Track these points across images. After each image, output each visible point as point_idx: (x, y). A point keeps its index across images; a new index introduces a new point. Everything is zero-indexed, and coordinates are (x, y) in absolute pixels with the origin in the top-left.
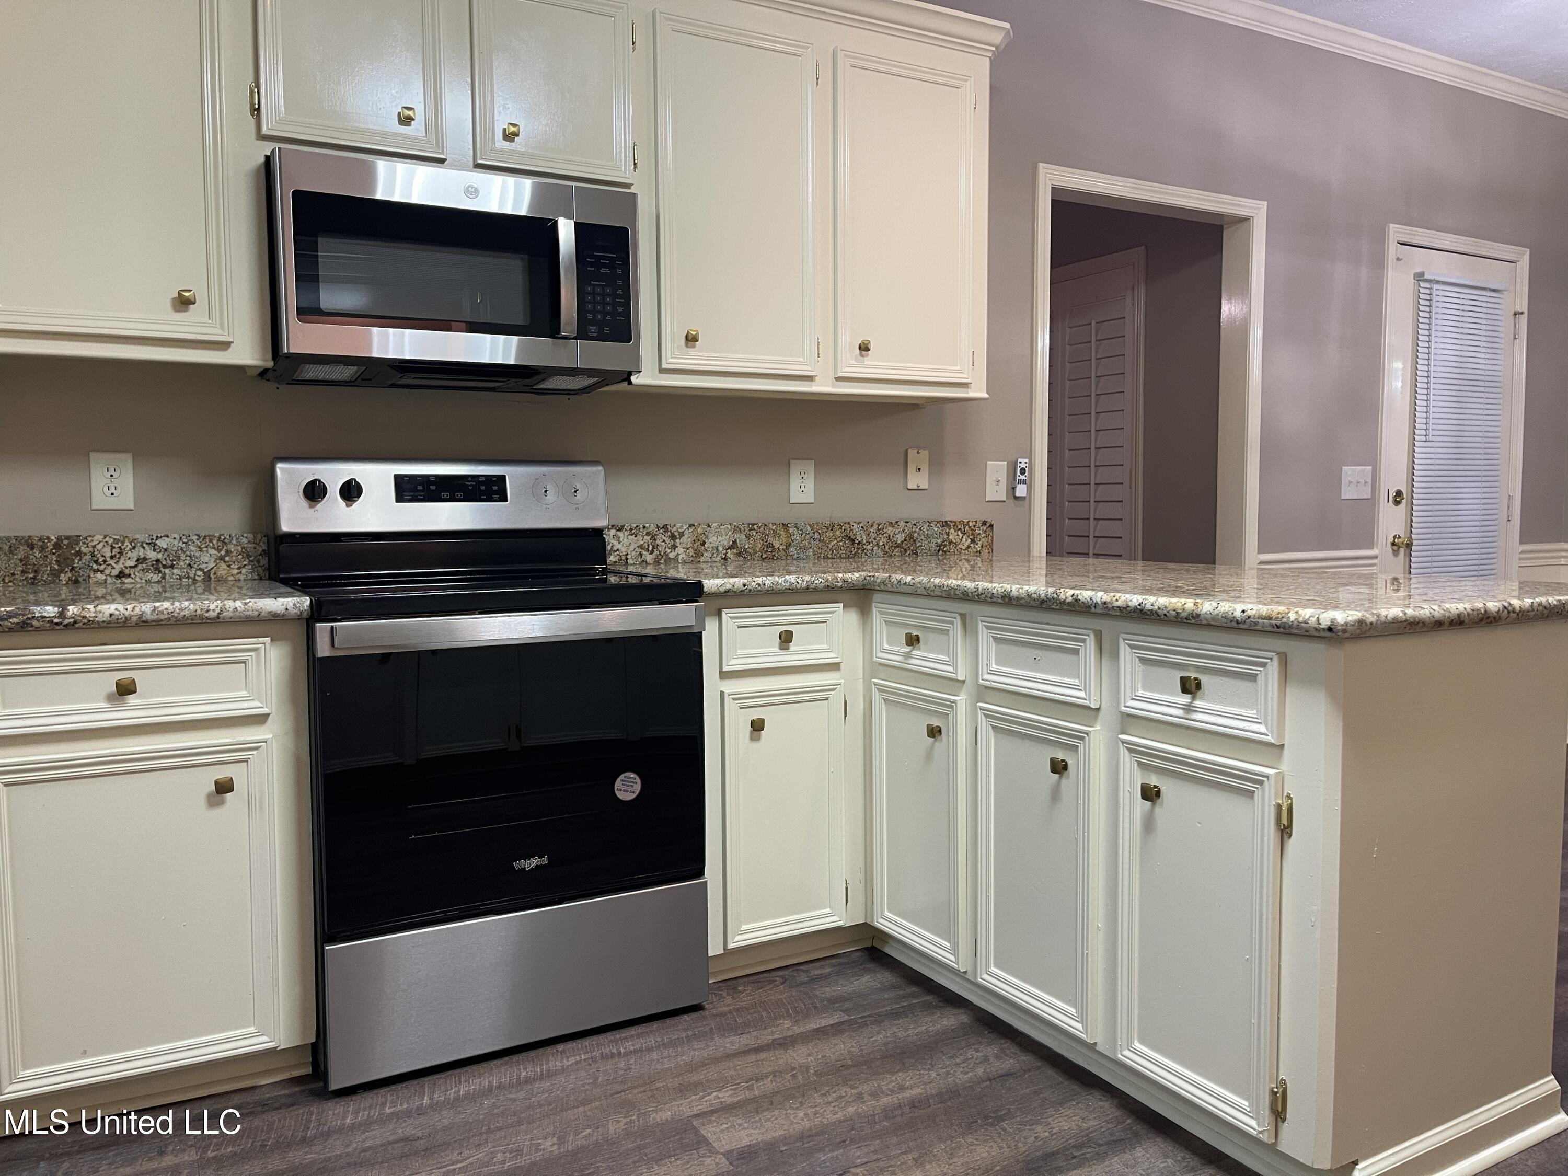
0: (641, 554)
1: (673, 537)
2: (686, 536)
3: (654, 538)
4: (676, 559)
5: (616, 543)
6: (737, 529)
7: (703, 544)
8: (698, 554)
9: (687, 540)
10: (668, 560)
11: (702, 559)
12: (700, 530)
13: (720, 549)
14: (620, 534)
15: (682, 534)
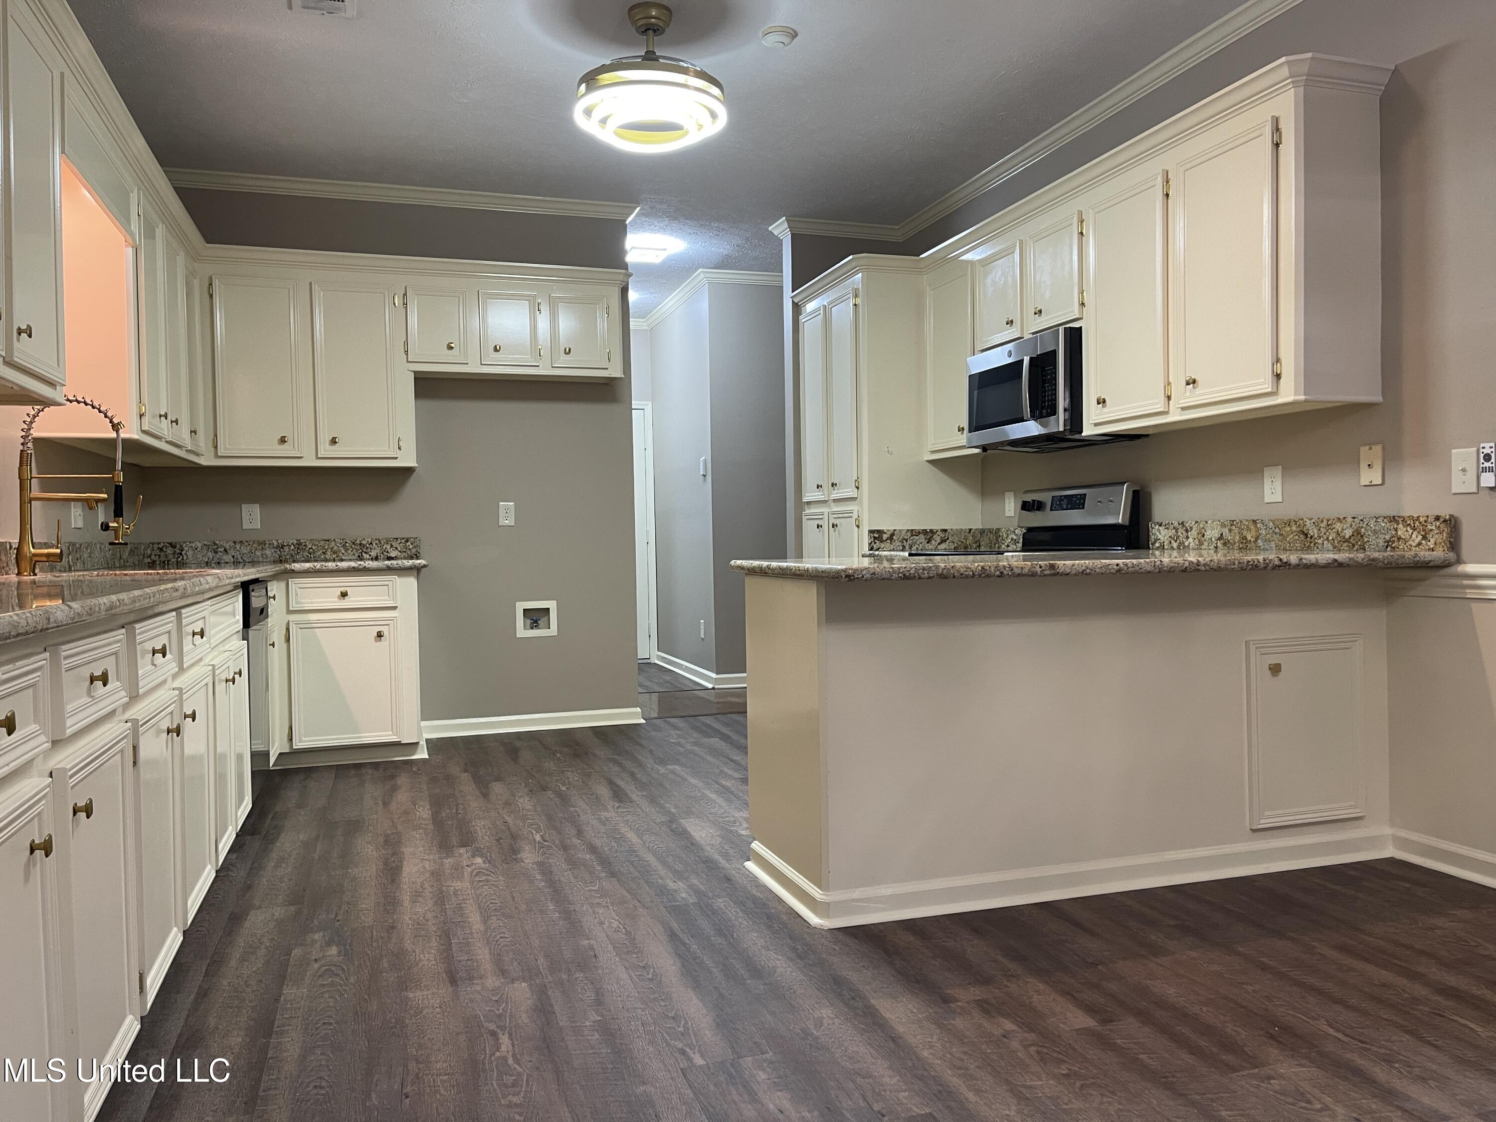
0: (1171, 542)
1: (1187, 531)
2: (1194, 530)
3: (1177, 530)
4: (1189, 546)
5: (1158, 534)
6: (1223, 525)
7: (1203, 536)
8: (1201, 543)
9: (1193, 533)
10: (1185, 547)
11: (1203, 547)
12: (1201, 526)
13: (1213, 539)
14: (1160, 528)
15: (1191, 528)
